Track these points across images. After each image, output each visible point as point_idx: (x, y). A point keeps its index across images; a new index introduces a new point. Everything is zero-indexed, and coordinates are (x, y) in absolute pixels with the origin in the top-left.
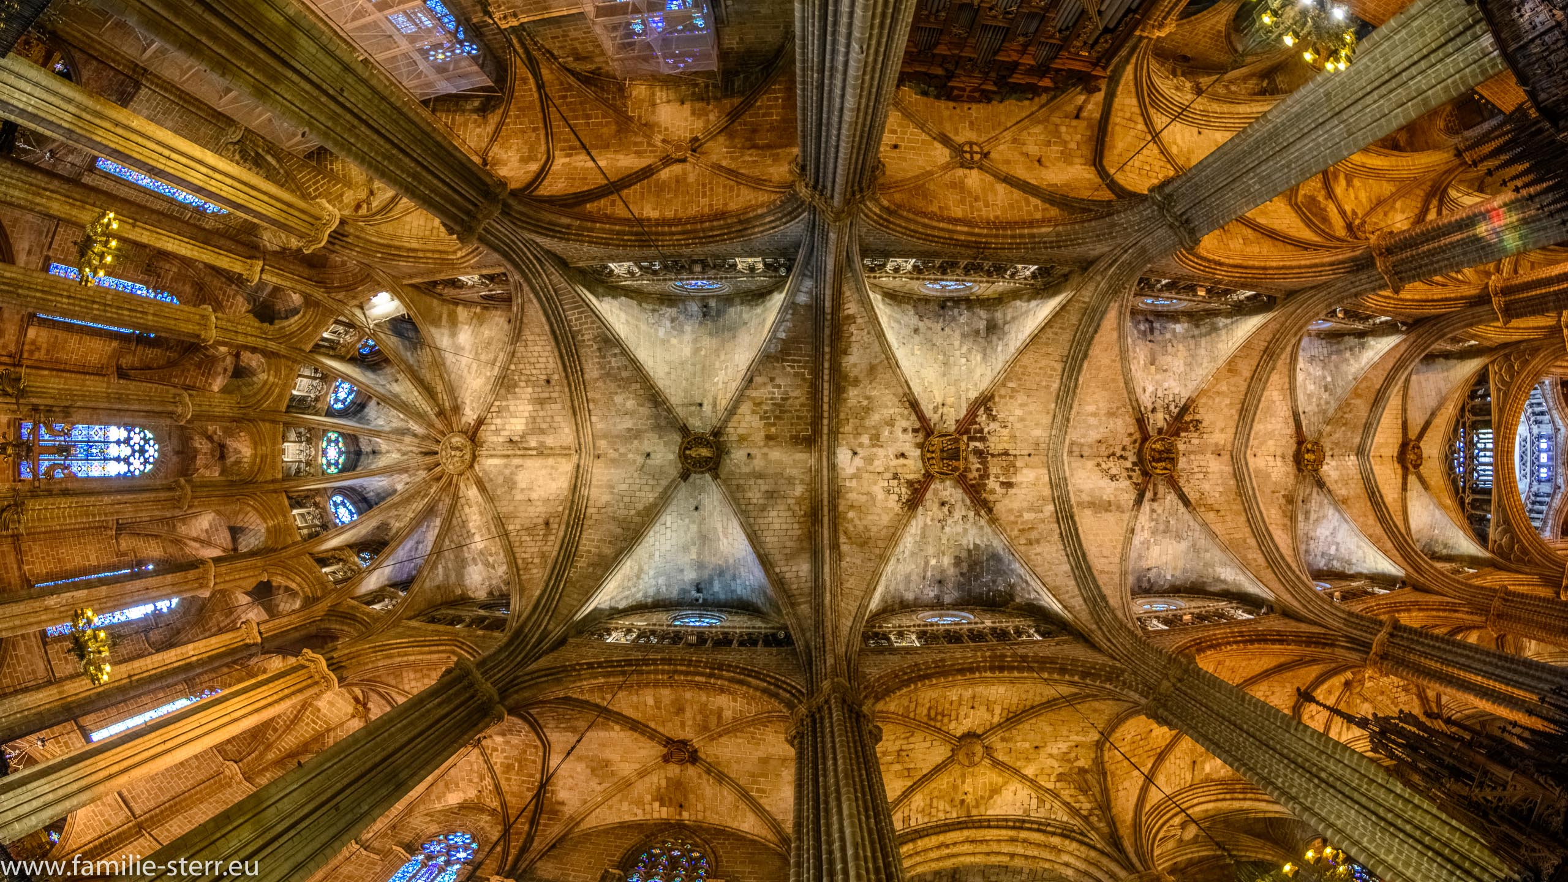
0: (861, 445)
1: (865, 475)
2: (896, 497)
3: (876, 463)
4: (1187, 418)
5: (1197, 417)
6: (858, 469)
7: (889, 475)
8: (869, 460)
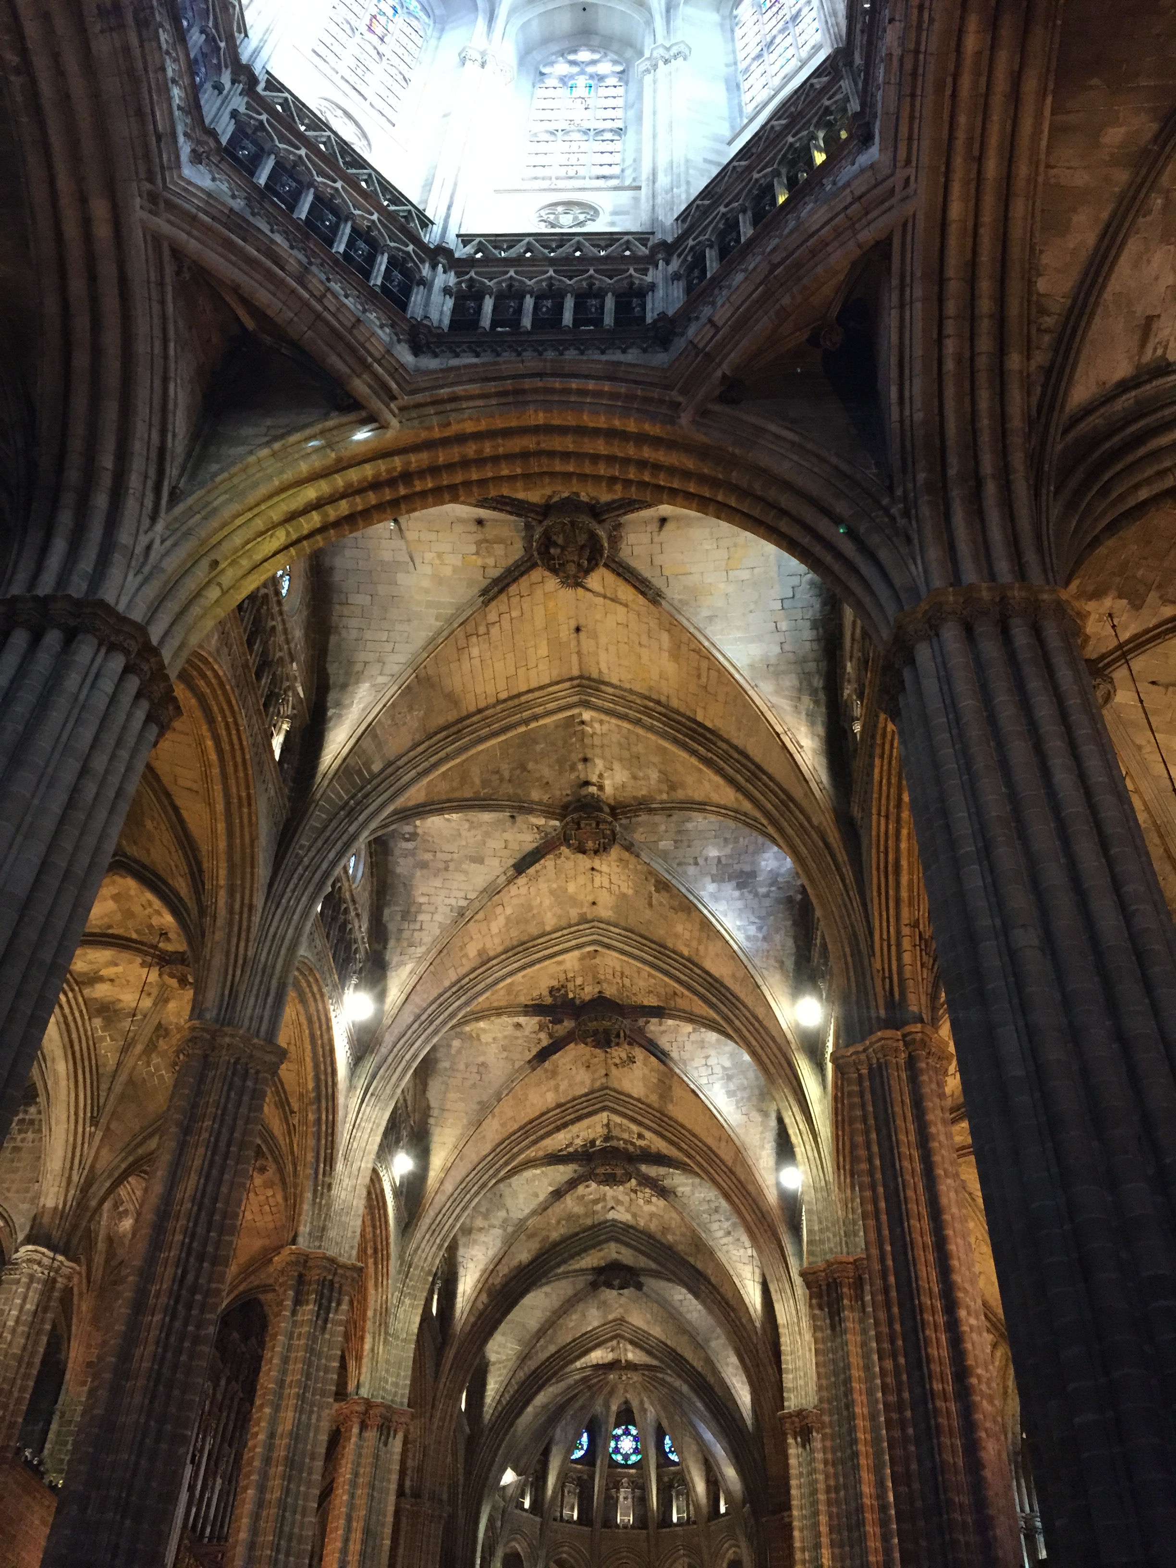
0: (604, 1207)
1: (633, 1209)
2: (654, 1199)
3: (621, 1198)
4: (549, 1001)
5: (546, 993)
6: (627, 1211)
7: (633, 1195)
8: (619, 1202)
